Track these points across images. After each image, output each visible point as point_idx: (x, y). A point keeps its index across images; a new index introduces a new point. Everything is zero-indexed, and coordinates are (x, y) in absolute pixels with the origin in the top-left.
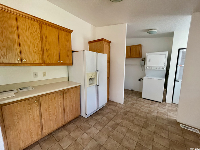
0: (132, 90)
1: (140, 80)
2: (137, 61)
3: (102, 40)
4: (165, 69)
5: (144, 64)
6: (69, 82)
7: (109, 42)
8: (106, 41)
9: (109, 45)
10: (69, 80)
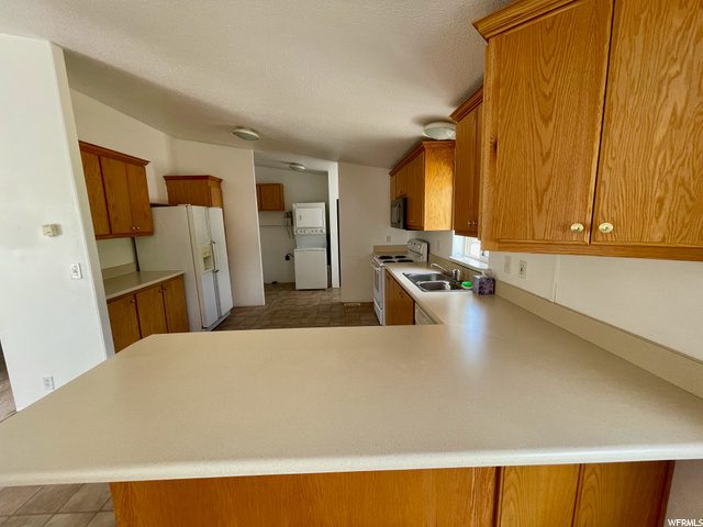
0: (275, 283)
1: (287, 258)
2: (278, 218)
3: (206, 177)
4: (324, 231)
5: (292, 224)
6: (139, 275)
7: (220, 181)
8: (213, 179)
9: (220, 187)
10: (138, 270)
